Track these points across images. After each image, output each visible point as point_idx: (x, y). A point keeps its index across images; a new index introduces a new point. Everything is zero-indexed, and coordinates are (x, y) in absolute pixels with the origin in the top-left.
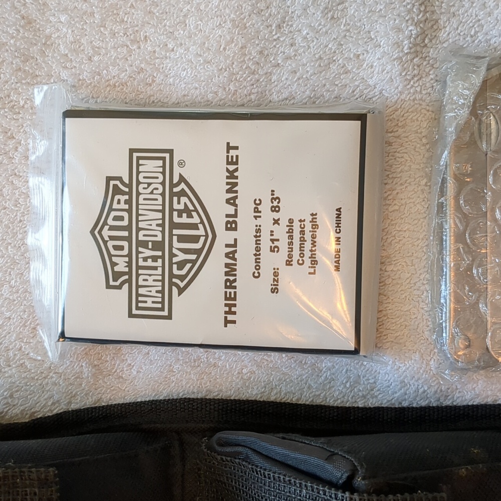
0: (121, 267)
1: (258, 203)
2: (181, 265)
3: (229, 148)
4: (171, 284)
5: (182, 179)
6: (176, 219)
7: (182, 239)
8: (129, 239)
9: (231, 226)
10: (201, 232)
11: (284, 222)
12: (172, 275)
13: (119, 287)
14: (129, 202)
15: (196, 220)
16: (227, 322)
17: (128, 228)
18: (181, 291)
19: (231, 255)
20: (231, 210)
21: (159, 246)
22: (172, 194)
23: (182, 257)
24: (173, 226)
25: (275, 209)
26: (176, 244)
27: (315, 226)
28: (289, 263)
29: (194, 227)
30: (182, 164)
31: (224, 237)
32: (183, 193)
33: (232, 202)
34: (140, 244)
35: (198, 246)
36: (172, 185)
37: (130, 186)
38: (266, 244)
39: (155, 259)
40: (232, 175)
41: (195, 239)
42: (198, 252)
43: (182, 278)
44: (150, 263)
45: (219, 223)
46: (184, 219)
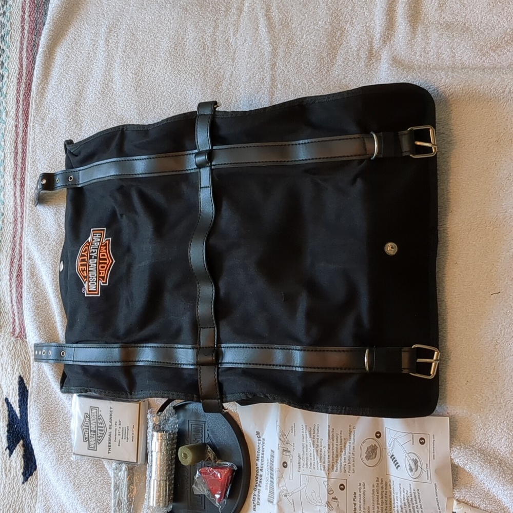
0: (87, 436)
1: (116, 423)
2: (99, 437)
3: (111, 408)
4: (97, 442)
5: (100, 415)
6: (99, 425)
7: (100, 430)
8: (88, 429)
9: (110, 428)
10: (104, 429)
11: (121, 428)
12: (97, 440)
13: (86, 441)
14: (89, 420)
15: (103, 426)
16: (109, 453)
17: (89, 426)
18: (99, 444)
19: (110, 435)
20: (110, 424)
21: (95, 431)
22: (98, 419)
23: (99, 435)
24: (98, 427)
25: (120, 424)
26: (99, 432)
27: (128, 430)
28: (122, 439)
29: (103, 427)
30: (100, 411)
31: (109, 431)
32: (100, 419)
33: (111, 422)
34: (91, 431)
35: (103, 432)
36: (98, 416)
37: (89, 416)
38: (117, 433)
39: (94, 435)
40: (111, 415)
41: (102, 431)
42: (103, 434)
43: (99, 440)
44: (93, 436)
45: (108, 427)
46: (100, 425)
